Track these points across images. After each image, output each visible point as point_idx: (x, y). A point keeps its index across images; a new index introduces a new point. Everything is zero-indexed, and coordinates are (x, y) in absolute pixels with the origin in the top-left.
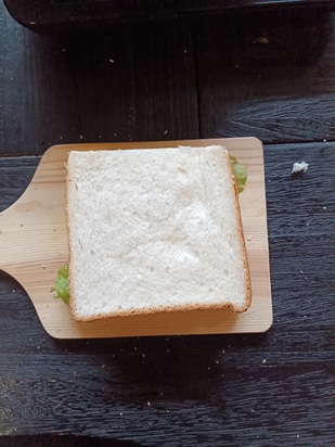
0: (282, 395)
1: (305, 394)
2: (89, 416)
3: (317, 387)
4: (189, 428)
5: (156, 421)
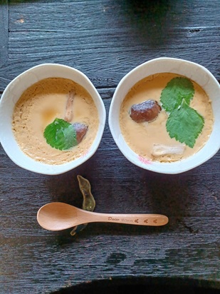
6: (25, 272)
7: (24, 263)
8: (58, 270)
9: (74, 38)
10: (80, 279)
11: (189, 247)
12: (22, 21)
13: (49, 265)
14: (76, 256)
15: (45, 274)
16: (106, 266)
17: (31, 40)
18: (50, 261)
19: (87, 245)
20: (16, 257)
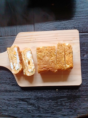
0: (55, 105)
1: (61, 105)
2: (3, 109)
3: (65, 103)
4: (29, 113)
5: (21, 111)
6: (59, 112)
7: (58, 108)
8: (74, 110)
10: (83, 113)
13: (69, 108)
14: (81, 104)
15: (68, 112)
18: (70, 106)
19: (86, 99)
20: (54, 105)
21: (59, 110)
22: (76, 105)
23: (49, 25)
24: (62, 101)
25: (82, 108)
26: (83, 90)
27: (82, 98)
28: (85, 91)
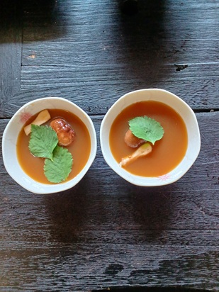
6: (30, 283)
7: (28, 274)
8: (60, 280)
9: (78, 71)
11: (181, 258)
12: (33, 57)
13: (50, 276)
14: (77, 267)
15: (48, 285)
16: (105, 277)
17: (41, 73)
18: (53, 272)
19: (88, 257)
20: (21, 269)
21: (30, 280)
22: (65, 271)
23: (22, 98)
24: (37, 259)
25: (78, 277)
26: (82, 236)
27: (79, 254)
28: (88, 240)
